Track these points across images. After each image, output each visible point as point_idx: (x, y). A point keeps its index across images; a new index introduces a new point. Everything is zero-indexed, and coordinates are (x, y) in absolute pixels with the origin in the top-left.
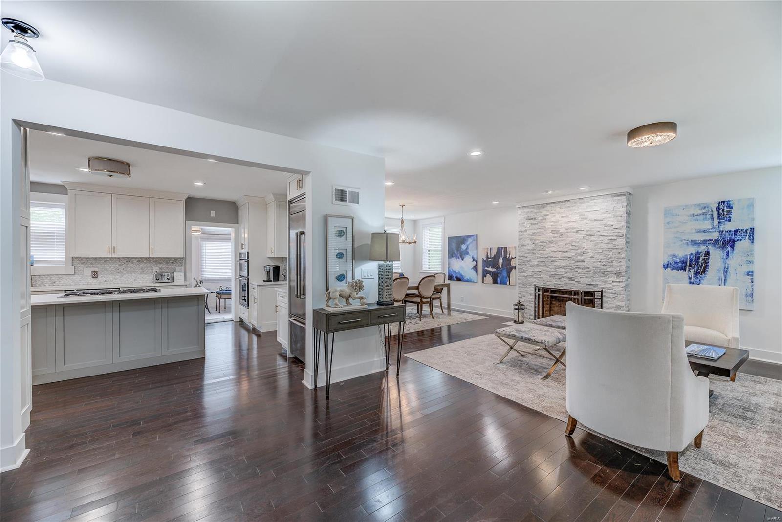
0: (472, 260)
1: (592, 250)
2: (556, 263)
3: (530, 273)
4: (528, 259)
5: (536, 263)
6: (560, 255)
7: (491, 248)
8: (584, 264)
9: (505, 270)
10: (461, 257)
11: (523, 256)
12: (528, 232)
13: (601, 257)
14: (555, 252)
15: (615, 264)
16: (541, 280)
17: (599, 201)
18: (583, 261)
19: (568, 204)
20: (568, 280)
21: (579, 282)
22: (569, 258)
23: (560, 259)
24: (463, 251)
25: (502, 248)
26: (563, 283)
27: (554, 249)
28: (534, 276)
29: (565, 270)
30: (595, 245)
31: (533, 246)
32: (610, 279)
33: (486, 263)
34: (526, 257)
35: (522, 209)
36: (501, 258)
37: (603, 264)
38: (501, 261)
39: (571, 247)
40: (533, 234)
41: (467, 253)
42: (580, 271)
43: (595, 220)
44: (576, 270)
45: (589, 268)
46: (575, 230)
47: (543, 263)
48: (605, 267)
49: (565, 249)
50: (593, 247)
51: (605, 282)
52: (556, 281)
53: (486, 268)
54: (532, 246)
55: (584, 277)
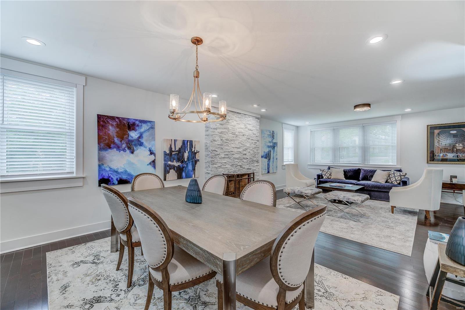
0: (149, 153)
1: (249, 147)
2: (234, 156)
3: (219, 165)
4: (218, 153)
5: (223, 156)
6: (236, 150)
7: (175, 140)
8: (246, 156)
9: (191, 163)
10: (129, 148)
11: (214, 150)
13: (252, 152)
14: (234, 148)
15: (256, 156)
16: (226, 169)
17: (251, 118)
18: (246, 154)
19: (240, 116)
20: (239, 167)
21: (244, 168)
22: (240, 152)
23: (236, 153)
24: (132, 141)
25: (188, 141)
26: (237, 170)
27: (233, 145)
28: (222, 167)
29: (238, 161)
30: (250, 145)
31: (221, 142)
32: (255, 165)
33: (169, 155)
34: (217, 151)
36: (187, 152)
37: (253, 156)
38: (186, 155)
39: (241, 145)
40: (221, 133)
41: (141, 144)
42: (245, 160)
43: (250, 130)
44: (243, 160)
45: (248, 159)
46: (242, 134)
47: (227, 156)
48: (253, 158)
49: (238, 146)
50: (250, 146)
51: (254, 166)
52: (234, 169)
53: (169, 163)
54: (219, 142)
55: (246, 164)
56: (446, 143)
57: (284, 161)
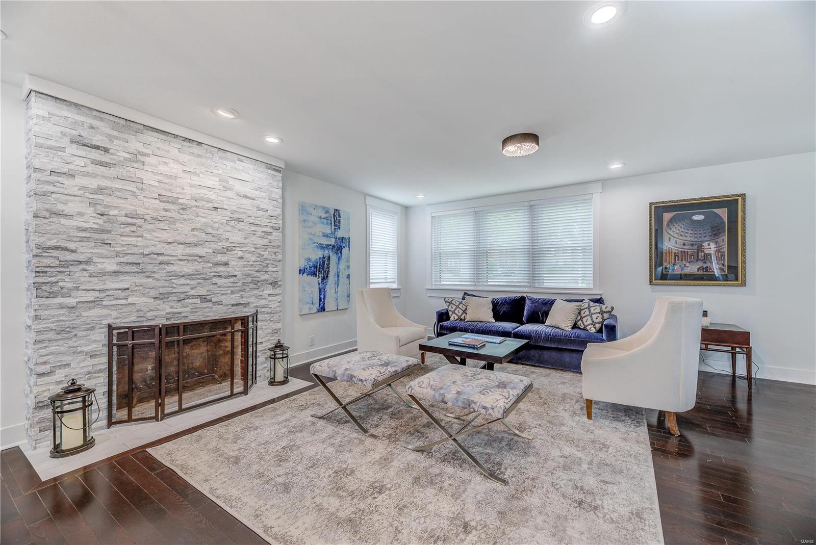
1: (241, 245)
2: (170, 268)
3: (90, 296)
4: (82, 258)
5: (114, 268)
6: (180, 251)
8: (228, 269)
11: (56, 248)
12: (80, 181)
13: (254, 259)
14: (170, 243)
15: (270, 269)
16: (126, 309)
17: (248, 165)
18: (226, 264)
19: (197, 150)
20: (198, 301)
21: (219, 303)
22: (201, 257)
23: (181, 260)
26: (187, 309)
27: (165, 236)
28: (104, 303)
29: (192, 282)
30: (246, 238)
31: (101, 222)
32: (265, 292)
34: (73, 251)
35: (51, 102)
37: (256, 269)
39: (204, 235)
40: (100, 190)
42: (221, 281)
43: (246, 197)
44: (215, 280)
45: (236, 276)
46: (210, 205)
47: (135, 269)
48: (258, 274)
49: (189, 240)
50: (242, 241)
51: (260, 297)
52: (172, 307)
54: (91, 221)
55: (229, 292)
56: (684, 242)
57: (371, 281)
